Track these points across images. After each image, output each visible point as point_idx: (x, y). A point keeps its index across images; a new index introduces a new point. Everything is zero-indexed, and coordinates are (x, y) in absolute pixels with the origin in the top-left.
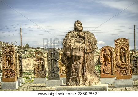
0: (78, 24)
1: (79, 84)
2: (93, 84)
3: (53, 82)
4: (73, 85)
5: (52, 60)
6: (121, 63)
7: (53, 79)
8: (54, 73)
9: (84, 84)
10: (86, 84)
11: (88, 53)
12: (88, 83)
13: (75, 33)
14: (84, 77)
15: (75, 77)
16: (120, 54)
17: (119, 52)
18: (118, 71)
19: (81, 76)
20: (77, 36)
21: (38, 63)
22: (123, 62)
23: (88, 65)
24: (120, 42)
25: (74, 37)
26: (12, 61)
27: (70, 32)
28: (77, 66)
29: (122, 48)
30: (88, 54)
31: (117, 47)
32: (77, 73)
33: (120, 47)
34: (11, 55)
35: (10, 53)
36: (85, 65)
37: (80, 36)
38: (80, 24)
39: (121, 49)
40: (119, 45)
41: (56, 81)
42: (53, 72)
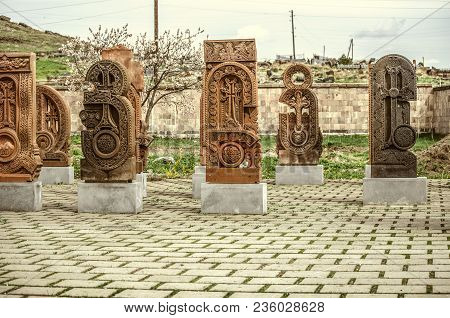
3: (391, 183)
5: (388, 99)
7: (391, 172)
8: (395, 148)
21: (293, 110)
26: (246, 100)
34: (243, 78)
35: (238, 69)
41: (401, 182)
42: (392, 147)
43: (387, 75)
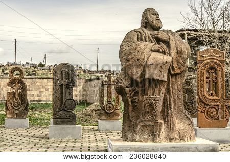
0: (153, 14)
1: (158, 138)
2: (186, 140)
3: (63, 128)
4: (145, 141)
6: (209, 98)
7: (63, 123)
9: (170, 138)
10: (173, 139)
11: (176, 75)
12: (177, 136)
13: (147, 32)
14: (168, 125)
15: (149, 123)
16: (207, 78)
17: (206, 75)
18: (202, 112)
19: (163, 122)
20: (152, 39)
21: (14, 90)
22: (212, 95)
23: (175, 100)
24: (209, 56)
25: (146, 41)
27: (136, 31)
28: (154, 100)
29: (212, 68)
30: (174, 78)
31: (203, 67)
32: (155, 115)
33: (207, 66)
36: (170, 100)
37: (158, 40)
38: (156, 14)
39: (210, 71)
40: (205, 62)
42: (63, 110)
43: (62, 73)
